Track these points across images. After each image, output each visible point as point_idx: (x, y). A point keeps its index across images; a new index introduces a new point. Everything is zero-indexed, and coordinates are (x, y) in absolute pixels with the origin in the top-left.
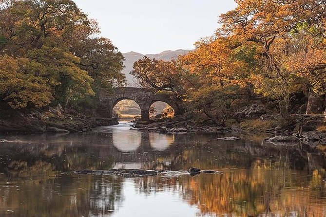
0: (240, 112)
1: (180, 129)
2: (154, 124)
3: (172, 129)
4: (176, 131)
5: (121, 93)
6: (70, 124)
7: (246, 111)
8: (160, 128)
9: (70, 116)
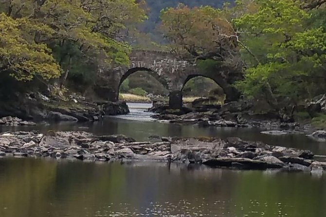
0: (314, 103)
1: (227, 122)
2: (192, 114)
3: (217, 122)
4: (222, 125)
5: (137, 60)
6: (78, 109)
7: (322, 101)
8: (199, 120)
9: (73, 98)
